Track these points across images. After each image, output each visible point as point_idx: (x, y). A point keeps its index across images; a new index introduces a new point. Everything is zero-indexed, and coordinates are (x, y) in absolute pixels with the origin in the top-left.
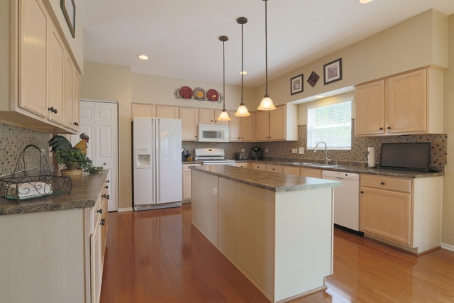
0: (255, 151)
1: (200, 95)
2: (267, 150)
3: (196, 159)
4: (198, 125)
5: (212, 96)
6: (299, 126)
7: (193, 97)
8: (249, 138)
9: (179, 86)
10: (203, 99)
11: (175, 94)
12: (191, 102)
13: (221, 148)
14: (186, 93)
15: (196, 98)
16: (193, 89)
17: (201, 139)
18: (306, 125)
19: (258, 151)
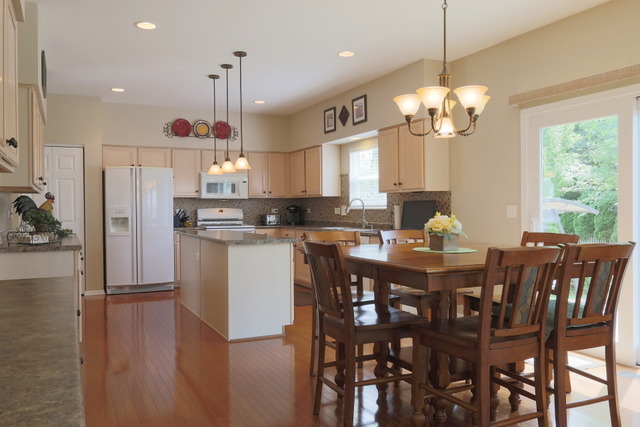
0: (291, 211)
1: (203, 130)
2: (309, 211)
3: (199, 223)
4: (200, 174)
5: (222, 131)
6: (341, 176)
7: (191, 134)
8: (281, 192)
9: (171, 119)
10: (207, 136)
11: (166, 130)
12: (190, 141)
13: (238, 207)
14: (181, 128)
15: (197, 135)
16: (191, 122)
17: (205, 195)
18: (348, 175)
19: (295, 211)
